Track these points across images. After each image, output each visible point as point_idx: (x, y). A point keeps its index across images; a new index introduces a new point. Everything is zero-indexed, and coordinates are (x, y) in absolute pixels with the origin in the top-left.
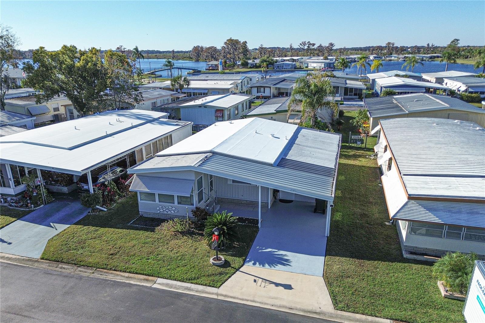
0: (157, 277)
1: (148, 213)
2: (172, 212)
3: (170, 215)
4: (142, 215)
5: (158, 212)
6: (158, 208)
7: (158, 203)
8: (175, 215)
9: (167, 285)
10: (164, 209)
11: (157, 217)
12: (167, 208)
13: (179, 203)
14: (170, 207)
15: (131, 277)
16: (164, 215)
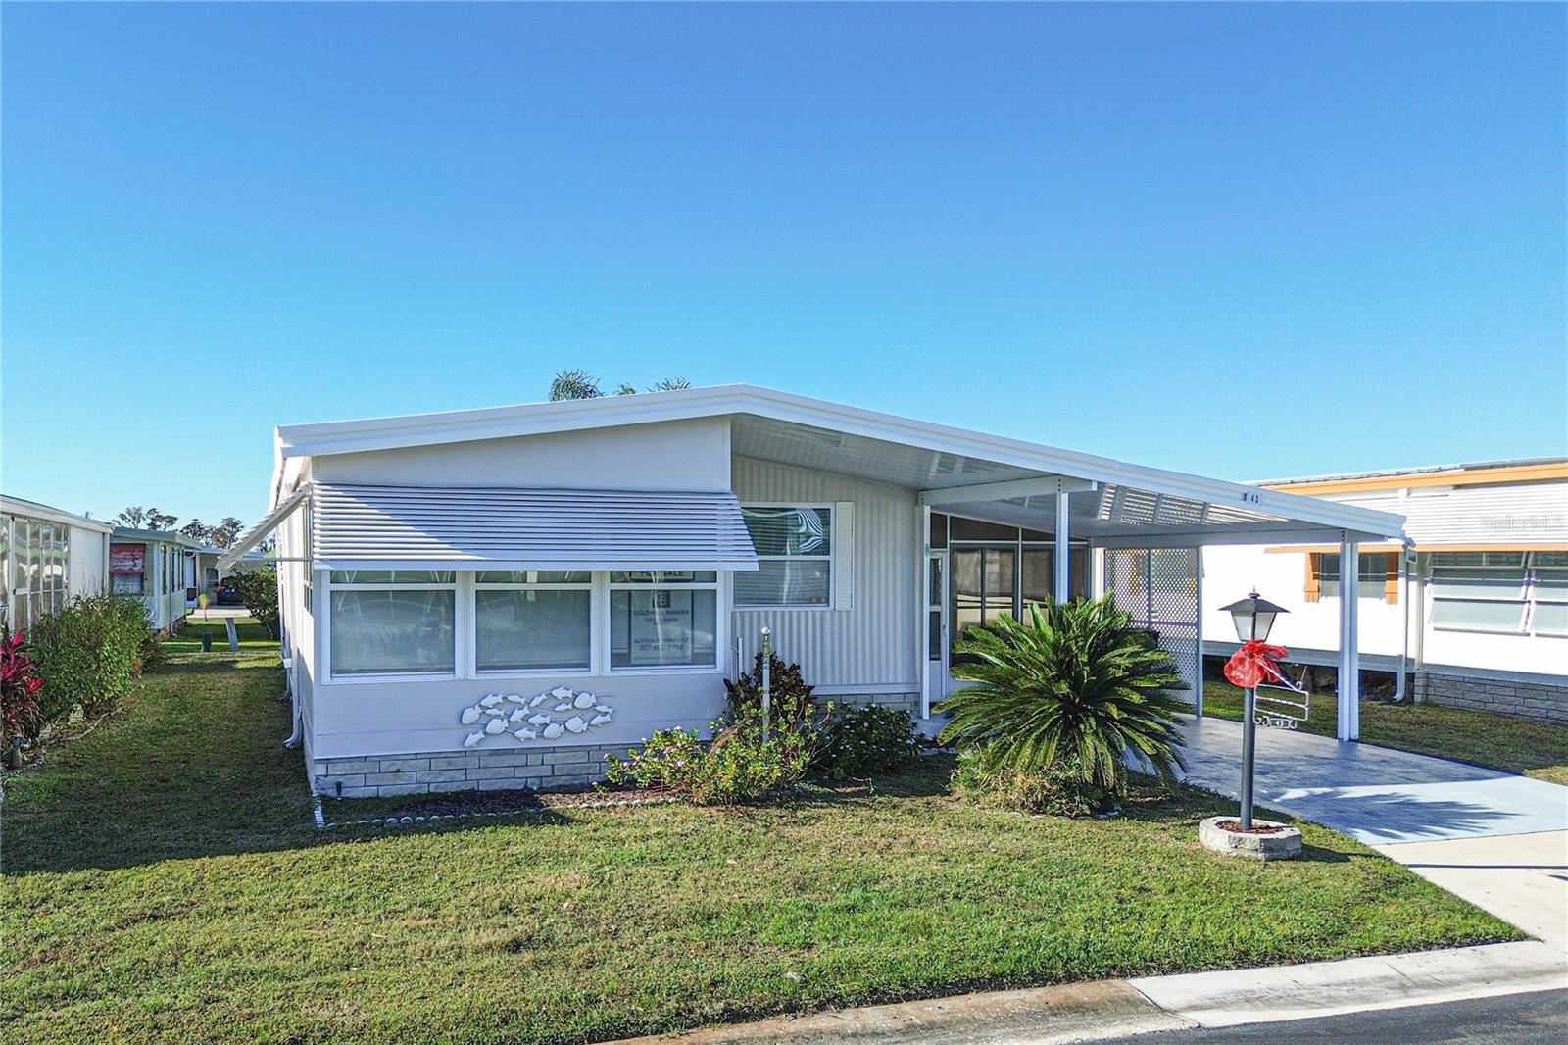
0: (1109, 976)
1: (385, 764)
2: (575, 724)
3: (553, 750)
4: (339, 786)
5: (472, 740)
6: (471, 715)
7: (473, 675)
8: (587, 749)
9: (1250, 1000)
10: (517, 715)
11: (453, 788)
12: (537, 701)
13: (619, 659)
14: (559, 693)
15: (931, 1026)
16: (509, 760)
